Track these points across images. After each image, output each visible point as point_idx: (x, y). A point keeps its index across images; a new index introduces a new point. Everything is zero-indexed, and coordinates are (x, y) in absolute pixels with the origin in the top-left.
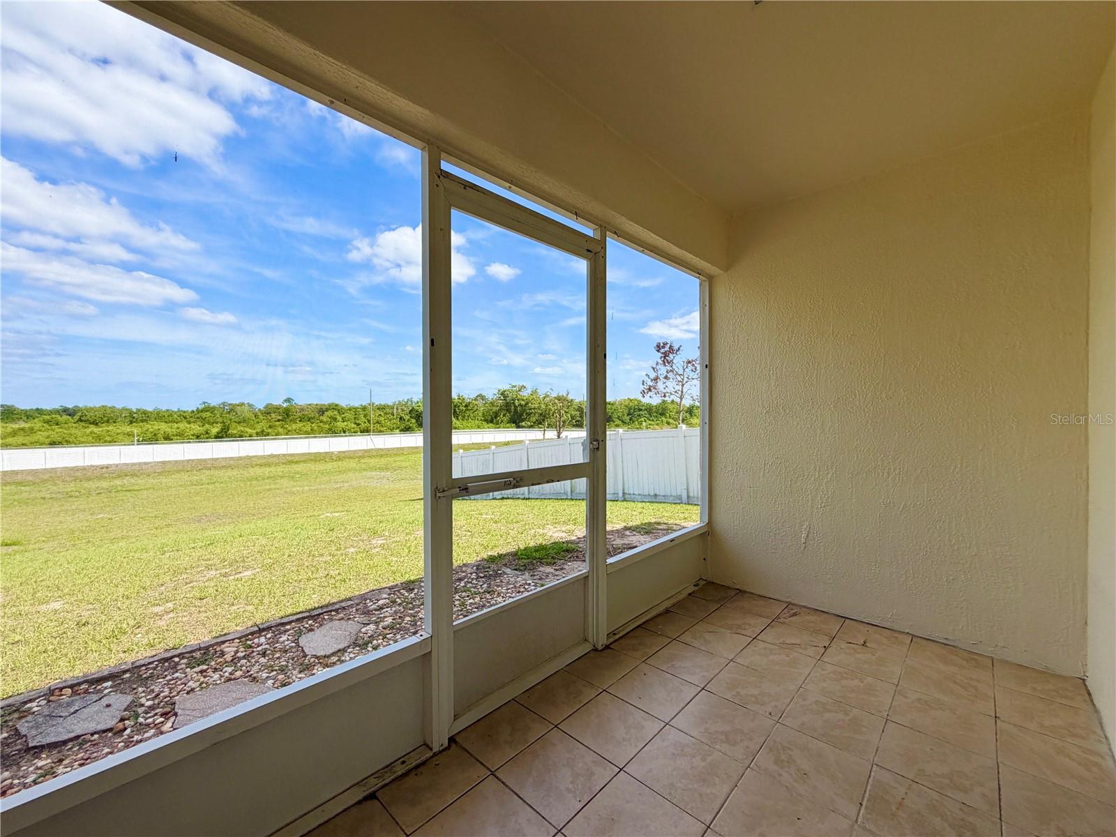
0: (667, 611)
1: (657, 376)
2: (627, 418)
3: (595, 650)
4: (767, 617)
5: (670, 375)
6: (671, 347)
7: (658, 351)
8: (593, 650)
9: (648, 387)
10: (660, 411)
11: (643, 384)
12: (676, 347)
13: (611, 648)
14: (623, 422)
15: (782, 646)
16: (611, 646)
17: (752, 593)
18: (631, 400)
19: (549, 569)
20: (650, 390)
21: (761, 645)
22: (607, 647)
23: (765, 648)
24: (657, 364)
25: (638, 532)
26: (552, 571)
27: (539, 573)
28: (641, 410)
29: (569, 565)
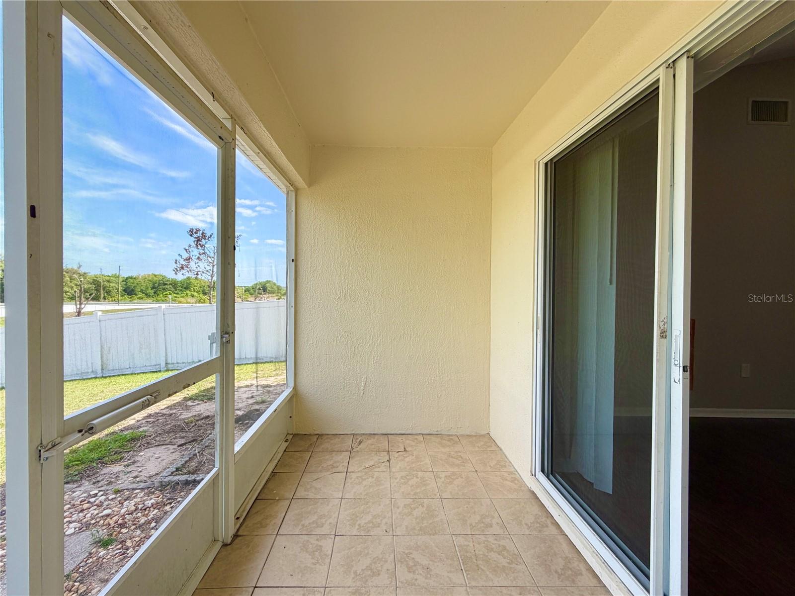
0: (274, 474)
1: (190, 257)
2: (151, 292)
3: (225, 545)
4: (346, 451)
5: (202, 257)
6: (203, 234)
7: (191, 235)
8: (223, 546)
9: (181, 266)
10: (185, 286)
11: (176, 263)
12: (208, 234)
13: (240, 536)
14: (146, 295)
15: (366, 470)
16: (239, 533)
17: (328, 435)
18: (155, 276)
19: (116, 468)
20: (182, 268)
21: (354, 476)
22: (236, 536)
23: (357, 477)
24: (190, 246)
25: (200, 401)
26: (121, 468)
27: (103, 477)
28: (165, 284)
29: (141, 456)
